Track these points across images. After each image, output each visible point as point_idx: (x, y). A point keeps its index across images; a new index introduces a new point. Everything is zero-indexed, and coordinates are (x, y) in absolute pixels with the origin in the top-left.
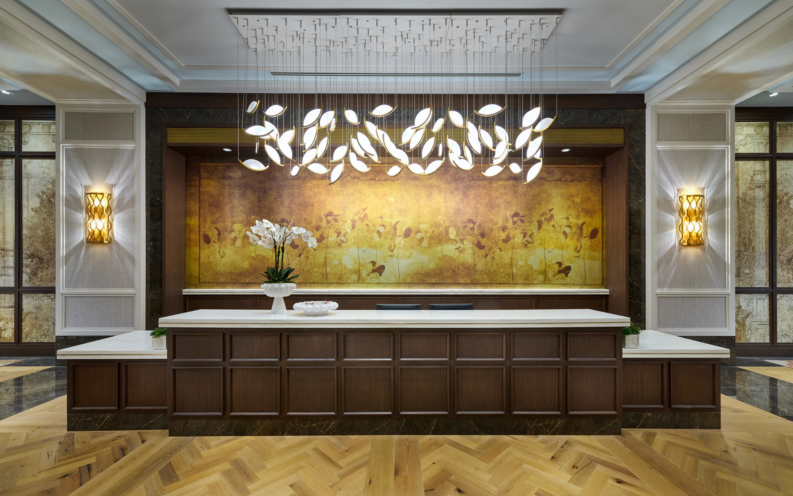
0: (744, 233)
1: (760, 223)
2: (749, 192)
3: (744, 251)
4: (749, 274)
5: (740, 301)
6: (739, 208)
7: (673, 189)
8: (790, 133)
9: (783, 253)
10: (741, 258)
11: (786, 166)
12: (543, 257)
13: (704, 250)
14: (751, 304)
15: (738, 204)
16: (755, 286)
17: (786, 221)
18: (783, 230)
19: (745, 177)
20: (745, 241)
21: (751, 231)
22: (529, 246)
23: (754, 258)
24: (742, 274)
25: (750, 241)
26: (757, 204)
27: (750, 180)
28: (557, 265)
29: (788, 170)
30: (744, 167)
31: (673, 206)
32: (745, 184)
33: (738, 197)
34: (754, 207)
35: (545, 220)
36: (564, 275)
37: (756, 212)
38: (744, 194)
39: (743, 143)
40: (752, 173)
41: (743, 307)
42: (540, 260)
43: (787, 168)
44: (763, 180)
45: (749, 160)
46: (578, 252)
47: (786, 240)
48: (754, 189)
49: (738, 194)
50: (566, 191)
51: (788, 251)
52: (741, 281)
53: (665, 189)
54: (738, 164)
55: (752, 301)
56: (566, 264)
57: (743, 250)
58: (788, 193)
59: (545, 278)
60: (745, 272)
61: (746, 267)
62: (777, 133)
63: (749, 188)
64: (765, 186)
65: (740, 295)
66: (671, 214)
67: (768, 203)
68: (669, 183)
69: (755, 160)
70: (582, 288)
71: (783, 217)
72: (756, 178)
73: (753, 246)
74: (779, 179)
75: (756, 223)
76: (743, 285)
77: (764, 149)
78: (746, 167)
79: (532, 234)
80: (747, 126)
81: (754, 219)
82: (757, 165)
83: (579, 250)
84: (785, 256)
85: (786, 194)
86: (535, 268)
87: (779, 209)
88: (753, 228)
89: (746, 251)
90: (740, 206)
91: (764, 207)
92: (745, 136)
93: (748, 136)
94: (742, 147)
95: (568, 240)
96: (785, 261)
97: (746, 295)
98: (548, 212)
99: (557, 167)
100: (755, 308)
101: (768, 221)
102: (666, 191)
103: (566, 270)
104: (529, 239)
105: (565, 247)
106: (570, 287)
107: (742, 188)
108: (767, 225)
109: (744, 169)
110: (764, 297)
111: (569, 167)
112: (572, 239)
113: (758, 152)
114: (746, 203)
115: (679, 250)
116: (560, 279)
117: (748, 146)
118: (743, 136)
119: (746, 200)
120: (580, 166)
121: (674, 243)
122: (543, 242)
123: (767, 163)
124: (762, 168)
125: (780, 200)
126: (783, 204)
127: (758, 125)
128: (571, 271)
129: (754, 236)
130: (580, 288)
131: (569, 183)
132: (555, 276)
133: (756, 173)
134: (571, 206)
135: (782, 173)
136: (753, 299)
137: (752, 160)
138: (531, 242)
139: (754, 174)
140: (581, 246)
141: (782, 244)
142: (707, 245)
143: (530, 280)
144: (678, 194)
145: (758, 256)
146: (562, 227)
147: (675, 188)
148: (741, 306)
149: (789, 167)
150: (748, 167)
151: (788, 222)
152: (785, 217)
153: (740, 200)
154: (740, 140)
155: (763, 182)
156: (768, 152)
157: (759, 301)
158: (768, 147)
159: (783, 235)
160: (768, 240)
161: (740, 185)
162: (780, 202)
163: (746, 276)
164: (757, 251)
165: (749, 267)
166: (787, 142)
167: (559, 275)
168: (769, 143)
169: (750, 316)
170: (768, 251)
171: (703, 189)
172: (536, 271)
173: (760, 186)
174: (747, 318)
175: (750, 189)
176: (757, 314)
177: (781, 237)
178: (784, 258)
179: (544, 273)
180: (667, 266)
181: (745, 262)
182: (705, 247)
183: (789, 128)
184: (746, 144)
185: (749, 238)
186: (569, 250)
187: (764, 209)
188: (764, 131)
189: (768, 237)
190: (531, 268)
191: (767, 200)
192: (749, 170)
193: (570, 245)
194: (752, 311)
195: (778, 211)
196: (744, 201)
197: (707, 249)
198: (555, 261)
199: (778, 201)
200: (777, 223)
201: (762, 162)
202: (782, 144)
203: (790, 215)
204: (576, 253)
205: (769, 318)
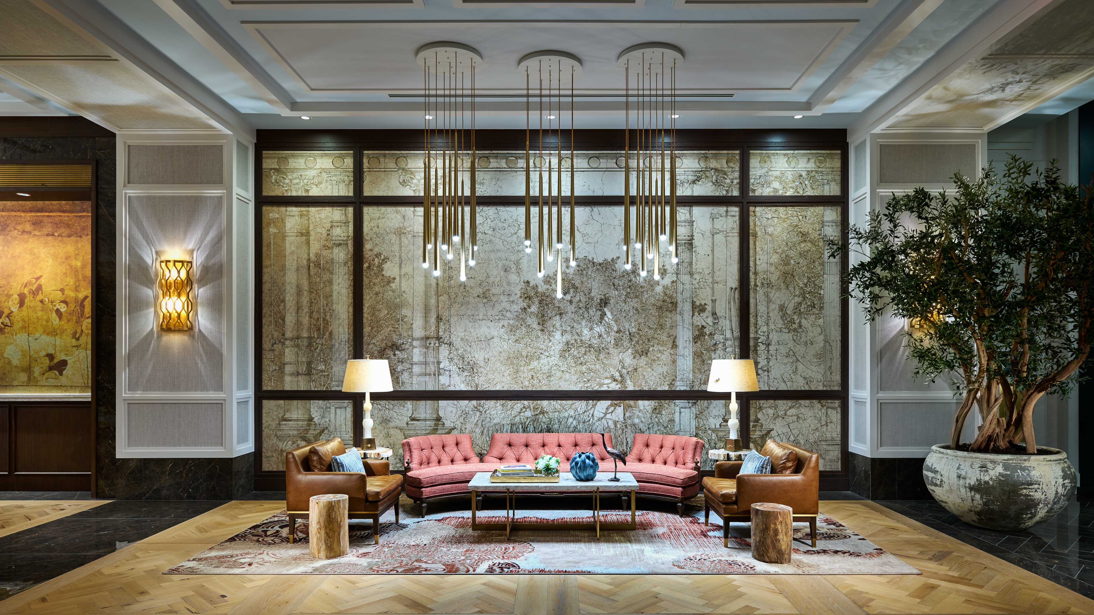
0: (318, 311)
1: (340, 297)
2: (325, 253)
3: (318, 338)
4: (324, 371)
5: (312, 410)
6: (309, 275)
7: (150, 251)
8: (383, 167)
9: (373, 341)
10: (312, 348)
11: (378, 215)
12: (26, 347)
13: (193, 337)
14: (327, 415)
15: (309, 269)
16: (333, 389)
17: (377, 294)
18: (373, 308)
19: (318, 230)
20: (318, 323)
21: (327, 309)
22: (6, 330)
23: (333, 346)
24: (314, 372)
25: (326, 323)
26: (336, 270)
27: (326, 234)
28: (47, 358)
29: (379, 221)
30: (317, 216)
31: (151, 275)
32: (319, 241)
33: (309, 259)
34: (332, 273)
35: (30, 292)
36: (57, 373)
37: (334, 281)
38: (317, 255)
39: (316, 181)
40: (329, 225)
41: (316, 420)
42: (22, 352)
43: (379, 218)
44: (345, 234)
45: (324, 206)
46: (78, 339)
47: (378, 322)
48: (332, 248)
49: (309, 255)
50: (60, 251)
51: (380, 337)
52: (313, 381)
53: (139, 251)
54: (308, 211)
55: (329, 410)
56: (61, 356)
57: (316, 336)
58: (380, 254)
59: (29, 378)
60: (319, 368)
61: (321, 361)
62: (365, 167)
63: (324, 246)
64: (347, 244)
65: (312, 401)
66: (147, 286)
67: (351, 268)
68: (145, 243)
69: (333, 206)
70: (83, 392)
71: (374, 289)
72: (334, 232)
73: (330, 330)
74: (368, 234)
75: (334, 297)
76: (315, 387)
77: (345, 190)
78: (320, 216)
79: (10, 313)
80: (322, 156)
81: (332, 291)
82: (336, 214)
83: (79, 337)
84: (376, 346)
85: (378, 255)
86: (15, 362)
87: (368, 277)
88: (329, 305)
89: (320, 338)
90: (312, 273)
91: (345, 274)
92: (319, 171)
93: (323, 170)
94: (314, 187)
95: (63, 323)
96: (376, 352)
97: (321, 402)
98: (34, 280)
99: (48, 216)
100: (333, 421)
101: (351, 295)
102: (141, 254)
103: (61, 366)
104: (7, 321)
105: (58, 331)
106: (66, 391)
107: (315, 247)
108: (351, 300)
109: (318, 220)
110: (345, 405)
111: (64, 216)
112: (69, 321)
113: (337, 195)
114: (320, 268)
115: (159, 337)
116: (52, 378)
117: (323, 186)
118: (316, 171)
119: (320, 264)
120: (81, 214)
121: (151, 328)
122: (27, 325)
123: (350, 210)
124: (343, 218)
125: (369, 264)
126: (373, 270)
127: (337, 155)
128: (68, 367)
129: (331, 316)
130: (80, 392)
131: (65, 239)
132: (44, 374)
133: (334, 224)
134: (68, 272)
135: (372, 224)
136: (330, 408)
137: (329, 206)
138: (9, 324)
139: (332, 227)
140: (82, 331)
141: (372, 328)
142: (196, 330)
143: (7, 380)
144: (156, 259)
145: (337, 345)
146: (54, 303)
147: (154, 250)
148: (313, 418)
149: (382, 216)
150: (323, 216)
151: (381, 295)
152: (377, 289)
153: (311, 265)
154: (312, 178)
155: (345, 238)
156: (351, 194)
157: (338, 411)
158: (351, 187)
159: (373, 314)
160: (352, 322)
161: (311, 242)
162: (369, 267)
163: (321, 374)
164: (336, 337)
165: (325, 361)
166: (378, 180)
167: (50, 373)
168: (354, 181)
169: (326, 431)
170: (351, 338)
171: (192, 252)
172: (16, 367)
173: (340, 244)
174: (321, 435)
175: (326, 247)
176: (336, 429)
177: (370, 318)
178: (375, 348)
179: (28, 369)
180: (141, 360)
181: (319, 354)
182: (195, 333)
183: (382, 160)
184: (320, 183)
185: (324, 319)
186: (64, 337)
187: (346, 277)
188: (346, 164)
189: (351, 317)
190: (9, 363)
191: (350, 264)
192: (324, 221)
193: (66, 330)
194: (329, 425)
195: (366, 280)
196: (318, 265)
197: (196, 337)
198: (43, 353)
199: (366, 265)
200: (365, 297)
201: (344, 209)
202: (372, 182)
203: (384, 286)
204: (74, 340)
205: (352, 435)
